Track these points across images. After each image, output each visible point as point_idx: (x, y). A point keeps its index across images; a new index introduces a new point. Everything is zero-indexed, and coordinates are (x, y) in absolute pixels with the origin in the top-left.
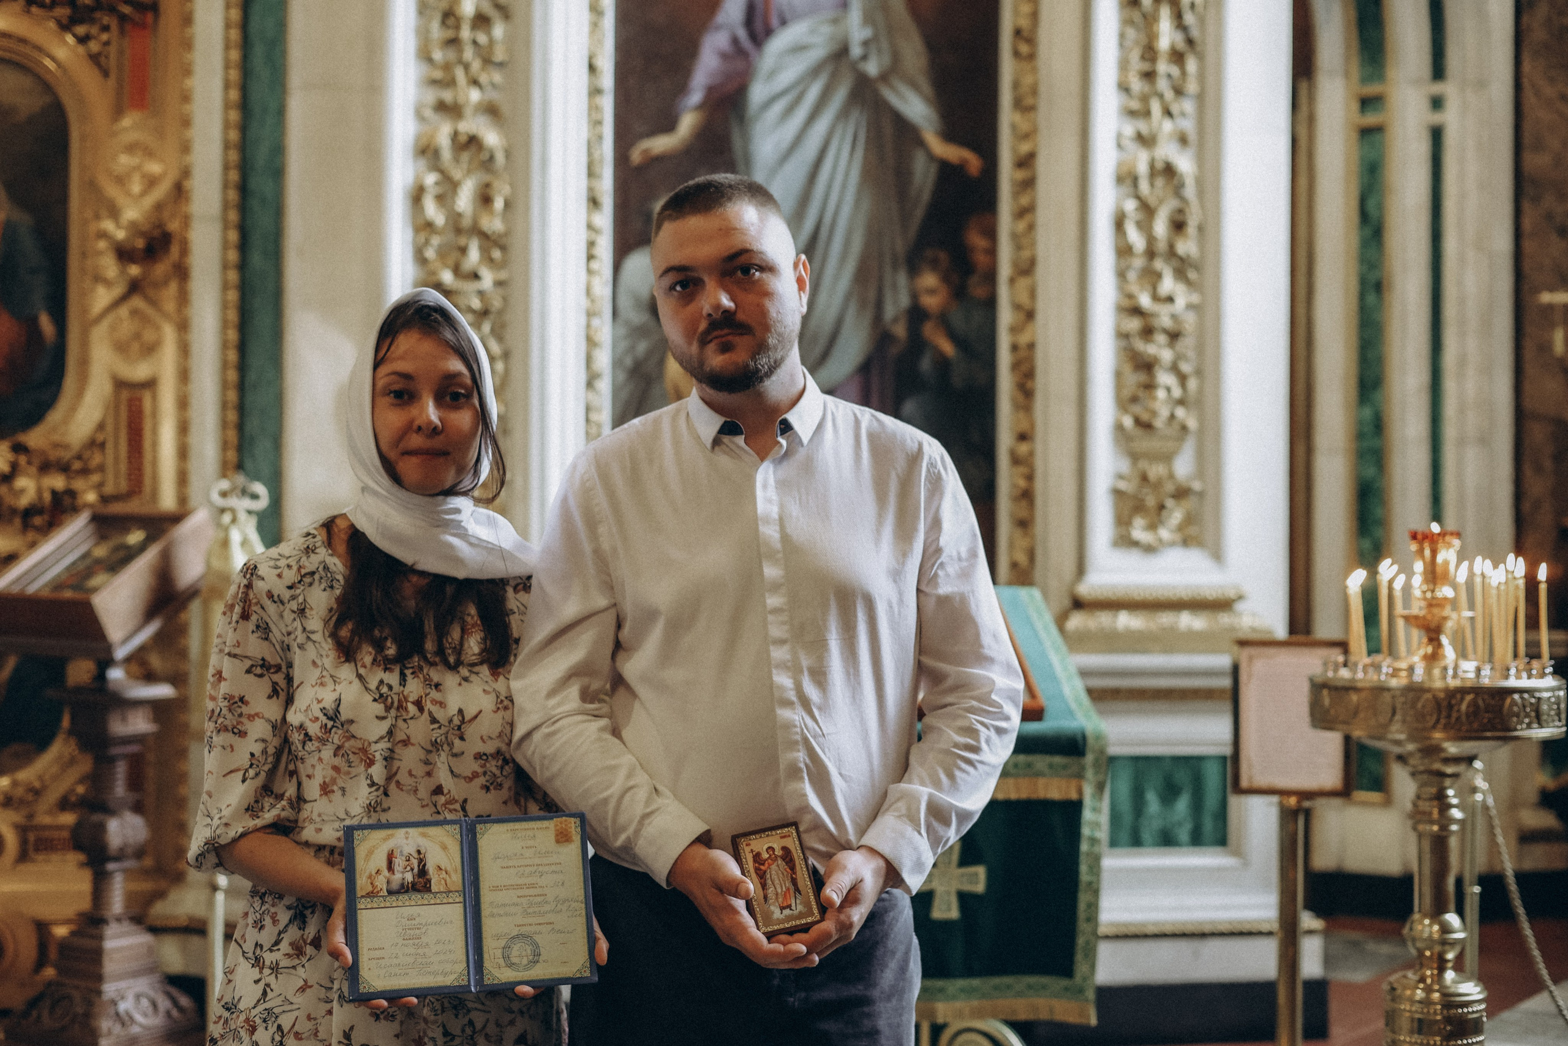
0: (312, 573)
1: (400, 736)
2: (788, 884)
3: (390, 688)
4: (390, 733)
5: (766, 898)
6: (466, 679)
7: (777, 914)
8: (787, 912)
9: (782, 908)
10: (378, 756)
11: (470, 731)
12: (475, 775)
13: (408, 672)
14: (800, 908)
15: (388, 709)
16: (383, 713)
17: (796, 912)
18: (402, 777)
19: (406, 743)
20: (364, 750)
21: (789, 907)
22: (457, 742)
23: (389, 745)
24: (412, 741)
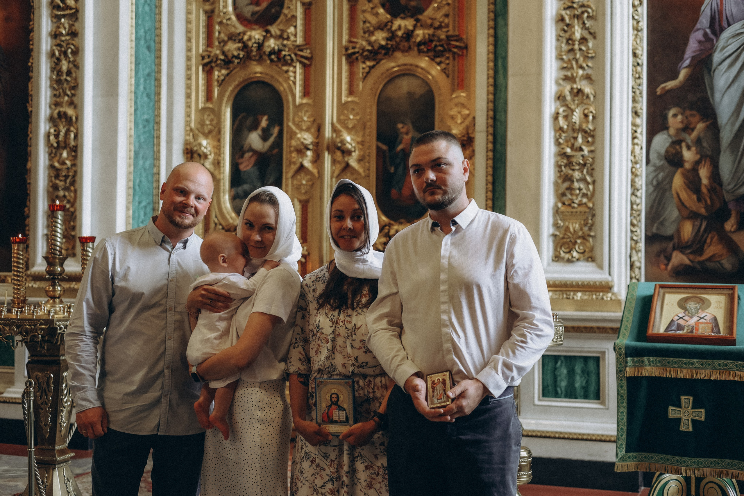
0: (320, 278)
1: (337, 333)
2: (442, 391)
3: (334, 316)
4: (333, 332)
5: (433, 396)
6: (359, 314)
7: (436, 401)
8: (440, 401)
9: (438, 400)
10: (330, 340)
11: (358, 332)
12: (361, 348)
13: (341, 311)
14: (445, 399)
15: (333, 323)
16: (331, 325)
17: (443, 401)
18: (338, 347)
19: (339, 335)
20: (326, 338)
21: (441, 399)
22: (354, 335)
23: (333, 336)
24: (341, 334)
